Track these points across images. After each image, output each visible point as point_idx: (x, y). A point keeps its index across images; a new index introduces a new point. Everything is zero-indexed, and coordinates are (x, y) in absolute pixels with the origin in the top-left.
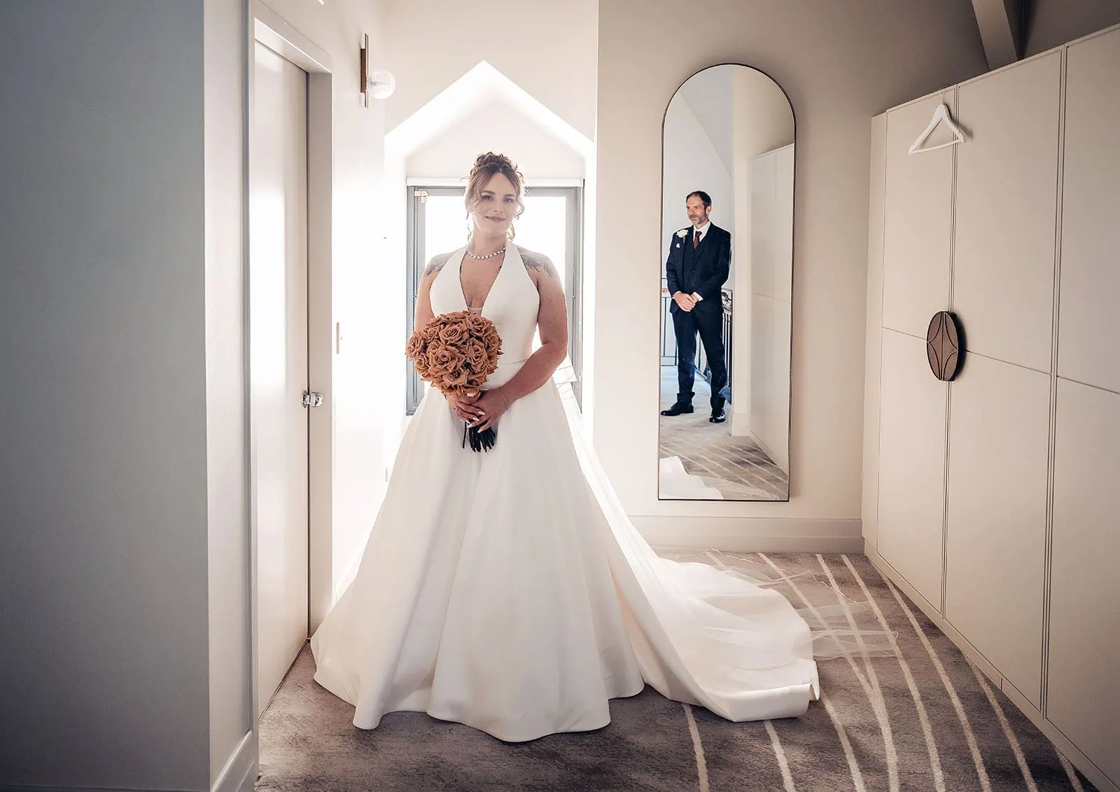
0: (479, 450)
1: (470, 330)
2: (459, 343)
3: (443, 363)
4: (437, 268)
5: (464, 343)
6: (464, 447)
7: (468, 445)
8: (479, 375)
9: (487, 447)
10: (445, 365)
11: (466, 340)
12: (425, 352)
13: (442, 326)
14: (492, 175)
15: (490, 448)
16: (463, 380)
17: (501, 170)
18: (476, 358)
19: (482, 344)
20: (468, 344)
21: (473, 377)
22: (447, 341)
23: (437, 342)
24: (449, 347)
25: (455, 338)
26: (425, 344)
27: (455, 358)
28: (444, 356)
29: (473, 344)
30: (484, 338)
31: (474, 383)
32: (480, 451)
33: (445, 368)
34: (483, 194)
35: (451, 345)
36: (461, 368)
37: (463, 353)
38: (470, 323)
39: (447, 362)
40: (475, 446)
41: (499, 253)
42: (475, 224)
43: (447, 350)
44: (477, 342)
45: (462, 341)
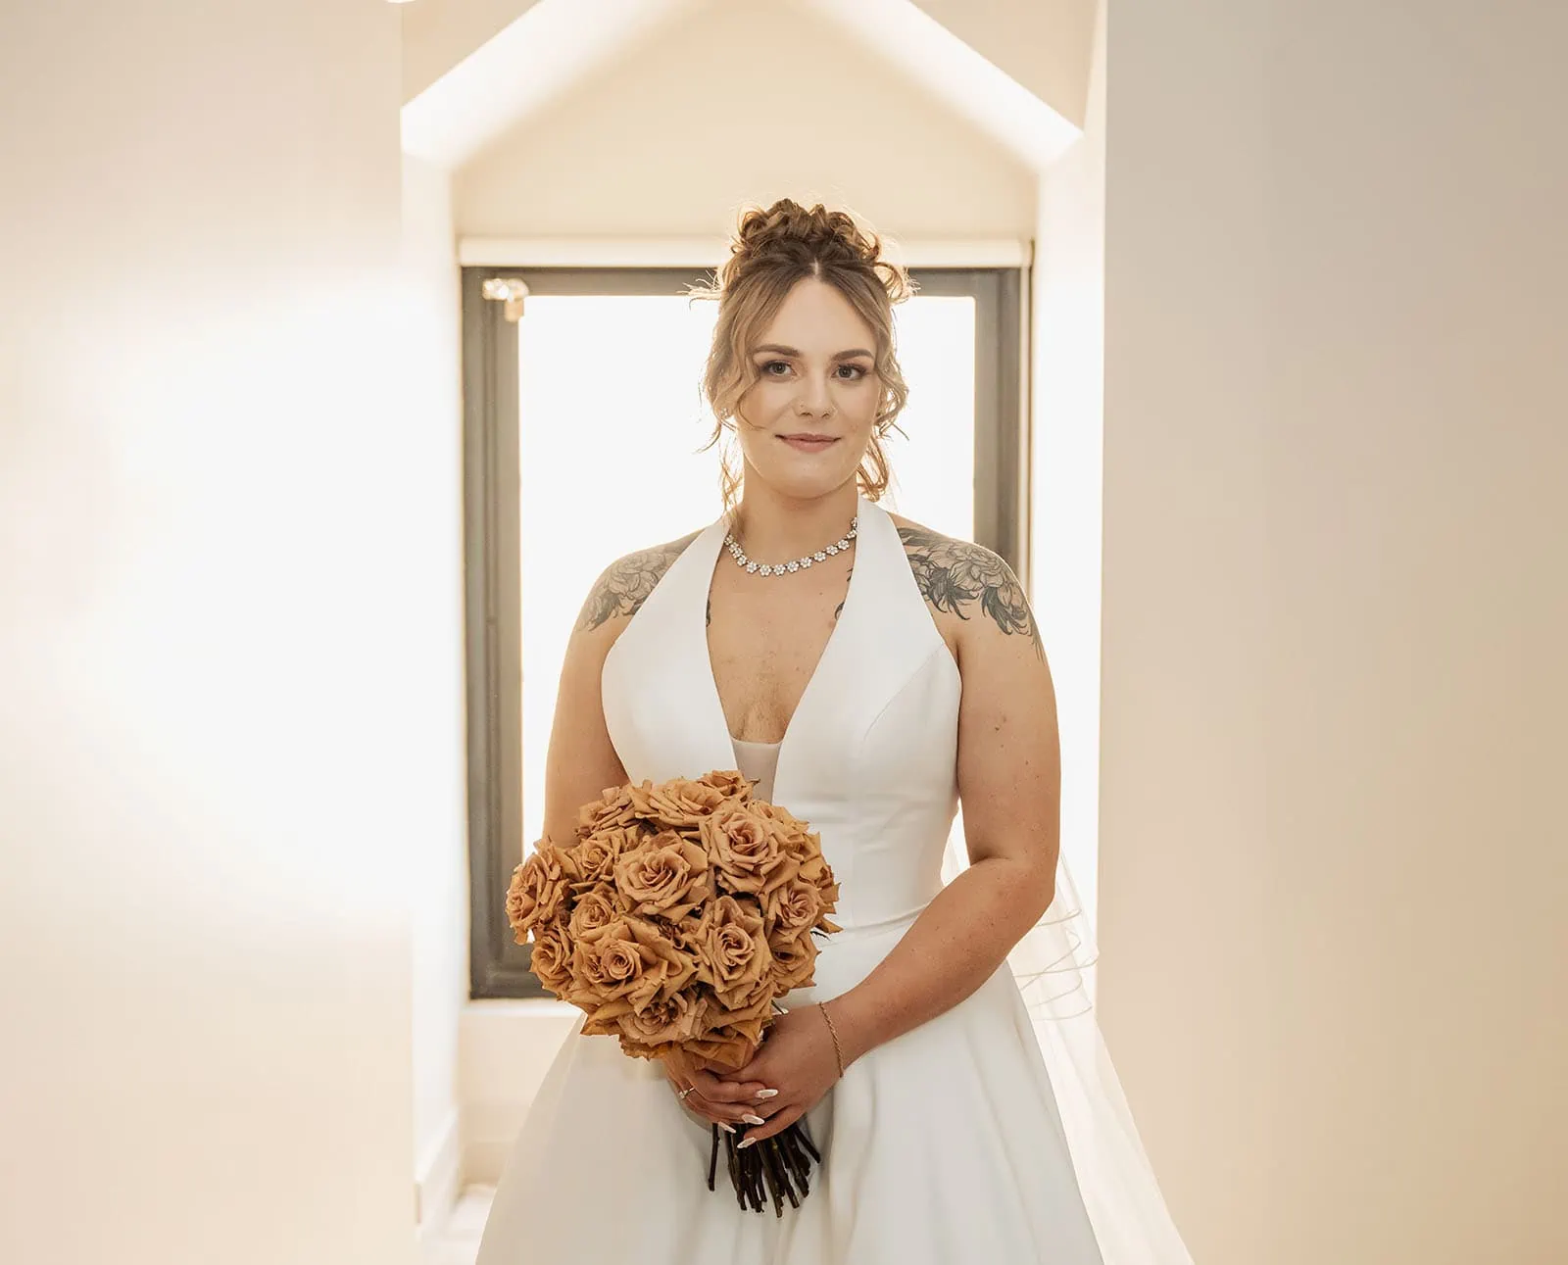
0: (757, 1207)
1: (718, 869)
2: (677, 915)
3: (616, 983)
4: (628, 604)
5: (694, 914)
6: (712, 1188)
7: (726, 1185)
8: (742, 1016)
9: (786, 1199)
10: (622, 990)
11: (703, 905)
12: (566, 922)
13: (632, 831)
14: (788, 289)
15: (795, 1205)
16: (686, 1026)
17: (816, 266)
18: (731, 970)
19: (757, 920)
20: (707, 917)
21: (721, 1021)
22: (635, 904)
23: (606, 896)
24: (642, 928)
25: (663, 898)
26: (569, 893)
27: (655, 965)
28: (619, 960)
29: (726, 920)
30: (764, 899)
31: (728, 1032)
32: (759, 1209)
33: (625, 996)
34: (762, 357)
35: (653, 919)
36: (679, 998)
37: (688, 949)
38: (723, 842)
39: (630, 980)
40: (748, 1193)
41: (832, 550)
42: (745, 457)
43: (633, 937)
44: (737, 910)
45: (685, 908)
